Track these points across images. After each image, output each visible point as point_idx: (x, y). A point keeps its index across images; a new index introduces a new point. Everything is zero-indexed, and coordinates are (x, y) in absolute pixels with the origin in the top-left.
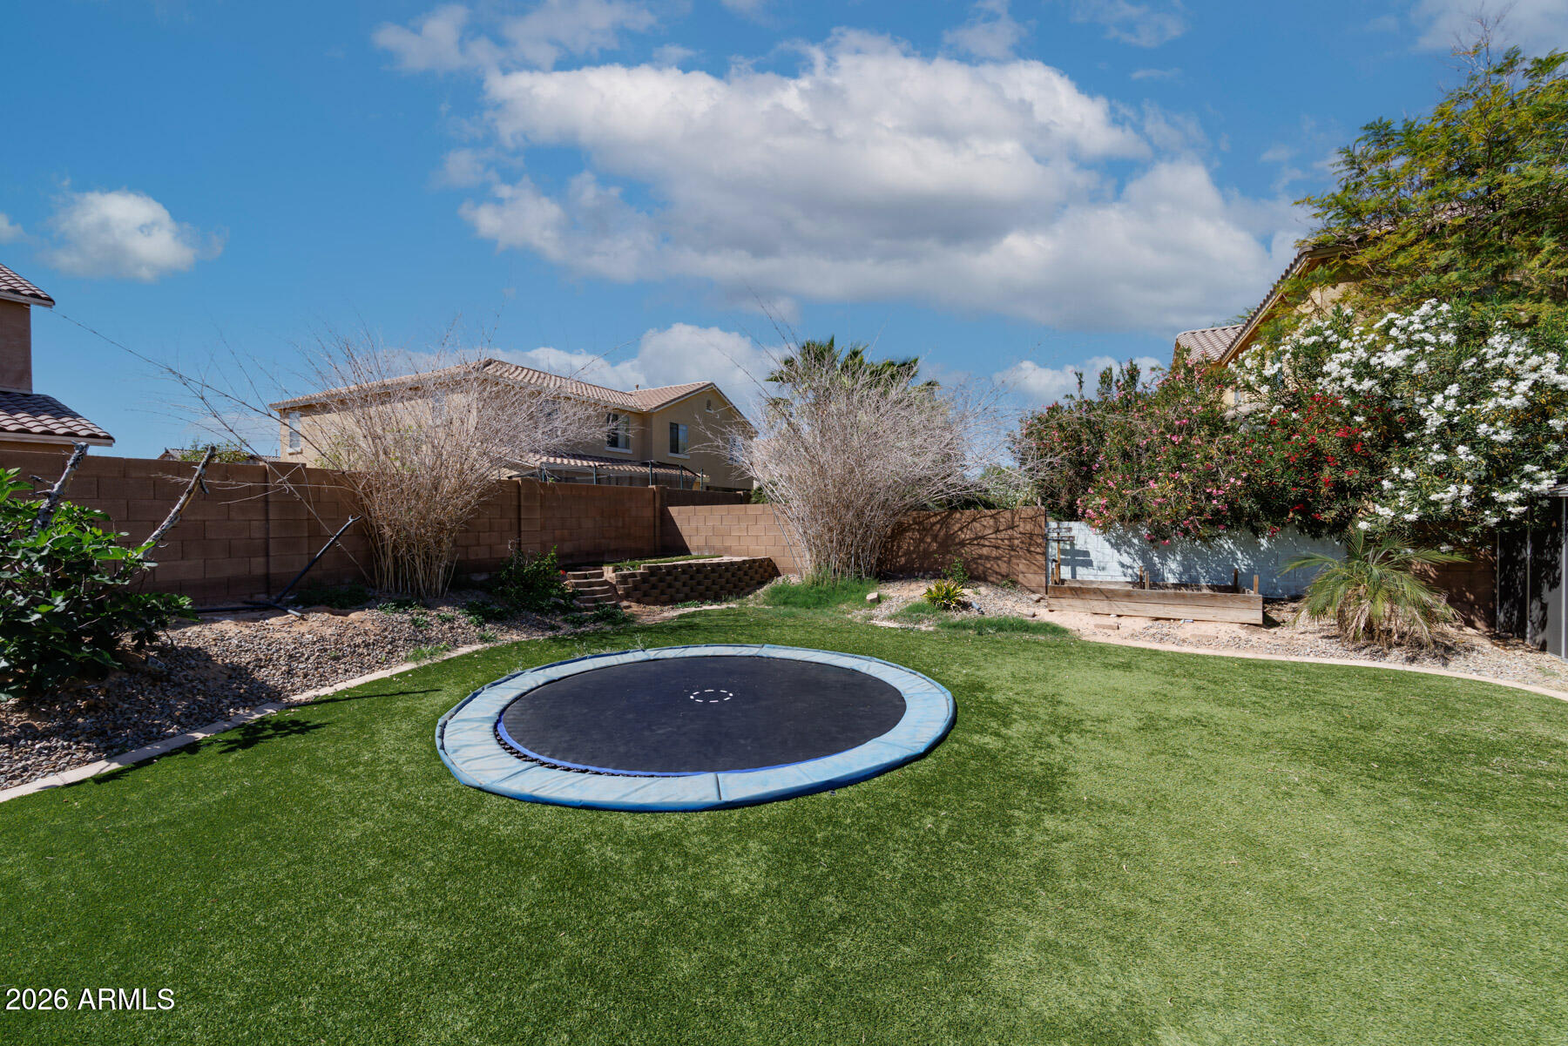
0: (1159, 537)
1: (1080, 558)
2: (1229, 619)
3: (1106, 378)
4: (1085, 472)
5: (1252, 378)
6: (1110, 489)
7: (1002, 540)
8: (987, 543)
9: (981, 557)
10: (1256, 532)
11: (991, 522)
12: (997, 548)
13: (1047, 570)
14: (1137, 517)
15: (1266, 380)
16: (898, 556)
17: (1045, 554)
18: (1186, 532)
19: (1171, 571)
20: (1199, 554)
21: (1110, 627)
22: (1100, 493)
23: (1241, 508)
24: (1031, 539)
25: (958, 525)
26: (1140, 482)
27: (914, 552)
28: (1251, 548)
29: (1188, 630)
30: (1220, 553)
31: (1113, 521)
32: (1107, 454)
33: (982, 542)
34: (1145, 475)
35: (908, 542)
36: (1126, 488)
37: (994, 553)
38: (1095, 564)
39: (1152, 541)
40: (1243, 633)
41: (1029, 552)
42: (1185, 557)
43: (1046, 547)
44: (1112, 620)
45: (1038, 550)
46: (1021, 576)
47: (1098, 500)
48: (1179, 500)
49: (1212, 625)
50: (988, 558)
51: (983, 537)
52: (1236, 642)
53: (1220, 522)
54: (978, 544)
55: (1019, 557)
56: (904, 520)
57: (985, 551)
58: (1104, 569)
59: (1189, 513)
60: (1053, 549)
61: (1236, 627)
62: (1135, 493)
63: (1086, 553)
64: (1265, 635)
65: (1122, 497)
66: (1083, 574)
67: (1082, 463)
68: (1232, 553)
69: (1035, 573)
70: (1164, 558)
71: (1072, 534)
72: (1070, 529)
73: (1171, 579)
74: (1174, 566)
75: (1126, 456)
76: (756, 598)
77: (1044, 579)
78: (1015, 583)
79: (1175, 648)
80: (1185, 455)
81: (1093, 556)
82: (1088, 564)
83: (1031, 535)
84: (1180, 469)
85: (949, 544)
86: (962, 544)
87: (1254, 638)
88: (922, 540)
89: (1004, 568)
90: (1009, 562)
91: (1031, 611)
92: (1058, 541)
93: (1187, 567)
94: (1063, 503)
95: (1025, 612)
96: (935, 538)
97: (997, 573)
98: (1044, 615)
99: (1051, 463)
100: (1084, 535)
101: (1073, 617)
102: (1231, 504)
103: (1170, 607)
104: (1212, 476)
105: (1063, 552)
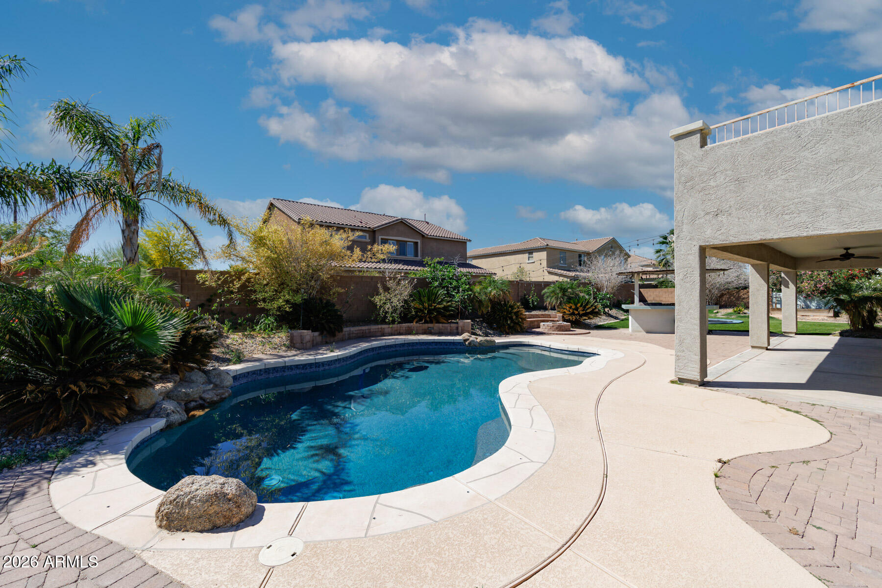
0: (808, 297)
14: (800, 292)
16: (721, 302)
17: (771, 301)
18: (815, 295)
20: (822, 301)
25: (742, 294)
27: (727, 301)
29: (811, 318)
48: (812, 288)
49: (820, 317)
52: (823, 320)
53: (825, 293)
56: (724, 292)
59: (815, 291)
61: (824, 317)
64: (834, 318)
72: (779, 295)
73: (812, 307)
74: (814, 304)
84: (810, 280)
85: (739, 298)
86: (743, 299)
87: (830, 319)
88: (730, 298)
92: (776, 298)
93: (818, 304)
96: (734, 297)
101: (778, 316)
102: (827, 289)
103: (809, 313)
105: (778, 301)
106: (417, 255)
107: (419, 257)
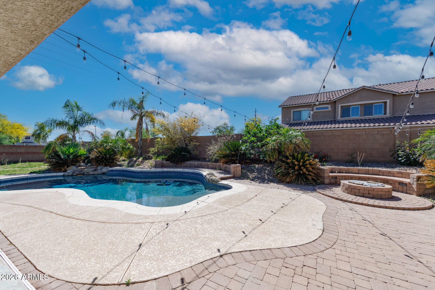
106: (385, 113)
107: (388, 115)
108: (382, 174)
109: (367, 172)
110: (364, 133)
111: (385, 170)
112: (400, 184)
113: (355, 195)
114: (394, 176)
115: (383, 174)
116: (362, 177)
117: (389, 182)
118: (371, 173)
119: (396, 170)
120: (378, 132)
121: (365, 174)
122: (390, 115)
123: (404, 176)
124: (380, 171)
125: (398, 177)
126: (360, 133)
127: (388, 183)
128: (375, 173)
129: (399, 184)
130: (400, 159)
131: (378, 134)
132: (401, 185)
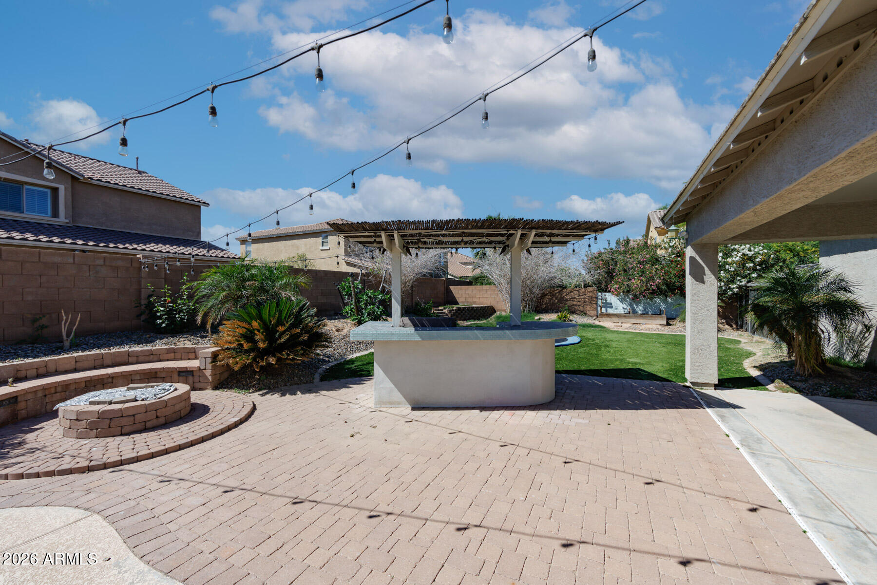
0: (635, 298)
1: (609, 305)
2: (656, 323)
3: (618, 242)
4: (611, 275)
5: (666, 246)
6: (619, 282)
7: (581, 299)
8: (575, 300)
9: (573, 305)
10: (666, 296)
11: (577, 292)
12: (579, 302)
13: (597, 309)
14: (628, 292)
15: (670, 247)
16: (542, 305)
17: (596, 304)
18: (644, 296)
19: (640, 310)
20: (648, 304)
21: (619, 326)
22: (616, 283)
23: (662, 289)
24: (592, 298)
25: (565, 294)
26: (630, 280)
27: (548, 303)
28: (665, 302)
29: (643, 327)
30: (655, 303)
31: (620, 293)
32: (618, 270)
33: (574, 300)
34: (631, 277)
35: (546, 299)
36: (625, 282)
37: (578, 303)
38: (614, 307)
39: (633, 299)
40: (660, 327)
41: (591, 303)
42: (644, 305)
43: (597, 302)
44: (620, 324)
45: (594, 302)
46: (588, 311)
47: (615, 286)
48: (642, 286)
49: (651, 325)
50: (576, 305)
51: (574, 298)
52: (658, 329)
53: (655, 293)
54: (572, 301)
55: (587, 305)
56: (545, 292)
57: (575, 303)
58: (617, 309)
59: (645, 290)
60: (600, 302)
61: (658, 326)
62: (628, 283)
63: (611, 304)
64: (667, 328)
65: (624, 284)
66: (610, 311)
67: (610, 273)
68: (660, 303)
69: (593, 310)
70: (637, 306)
71: (606, 297)
72: (605, 295)
73: (640, 312)
74: (640, 308)
75: (625, 270)
76: (491, 319)
77: (596, 312)
78: (586, 314)
79: (639, 331)
80: (643, 271)
81: (613, 305)
82: (611, 307)
83: (592, 297)
84: (642, 276)
85: (562, 300)
86: (567, 300)
87: (663, 329)
88: (551, 299)
89: (581, 309)
90: (583, 307)
91: (593, 322)
92: (601, 299)
93: (645, 308)
94: (603, 286)
95: (591, 322)
96: (556, 298)
97: (579, 311)
98: (597, 323)
99: (599, 273)
100: (610, 298)
101: (607, 323)
102: (658, 287)
103: (638, 320)
104: (652, 278)
105: (603, 303)
106: (55, 214)
107: (63, 219)
108: (134, 359)
109: (98, 363)
110: (71, 260)
111: (142, 351)
112: (181, 374)
113: (122, 435)
114: (160, 361)
115: (138, 359)
116: (96, 378)
117: (159, 375)
118: (109, 362)
119: (160, 345)
120: (104, 261)
121: (95, 368)
122: (67, 221)
123: (178, 355)
124: (129, 354)
125: (168, 360)
126: (57, 259)
127: (156, 377)
128: (118, 360)
129: (179, 375)
130: (159, 321)
131: (104, 265)
132: (183, 376)
